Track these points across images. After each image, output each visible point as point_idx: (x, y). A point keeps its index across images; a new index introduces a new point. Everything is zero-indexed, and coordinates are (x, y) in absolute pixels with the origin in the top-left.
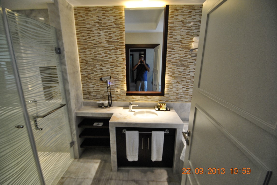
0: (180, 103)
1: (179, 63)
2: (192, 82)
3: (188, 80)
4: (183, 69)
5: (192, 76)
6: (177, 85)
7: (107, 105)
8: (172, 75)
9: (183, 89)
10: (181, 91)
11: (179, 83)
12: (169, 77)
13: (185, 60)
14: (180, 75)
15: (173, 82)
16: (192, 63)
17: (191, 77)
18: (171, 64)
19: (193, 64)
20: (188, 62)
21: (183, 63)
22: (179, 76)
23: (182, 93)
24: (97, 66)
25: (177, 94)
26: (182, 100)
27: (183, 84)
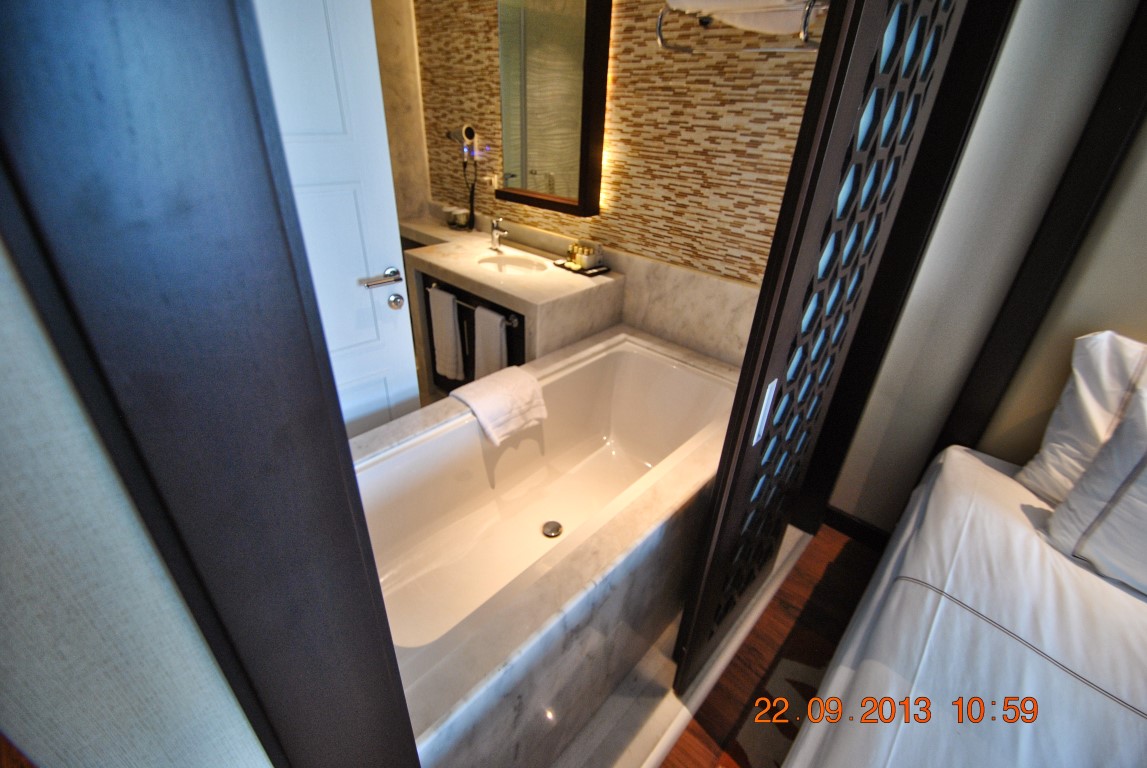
0: (648, 261)
1: (659, 83)
2: (700, 176)
3: (684, 168)
4: (668, 112)
5: (700, 149)
6: (647, 186)
8: (634, 139)
9: (666, 204)
10: (658, 212)
11: (654, 177)
12: (621, 144)
13: (680, 71)
14: (659, 138)
15: (633, 171)
16: (707, 82)
17: (696, 152)
18: (631, 88)
19: (710, 87)
20: (690, 78)
21: (671, 84)
22: (656, 144)
23: (661, 223)
25: (645, 222)
26: (659, 250)
27: (666, 182)
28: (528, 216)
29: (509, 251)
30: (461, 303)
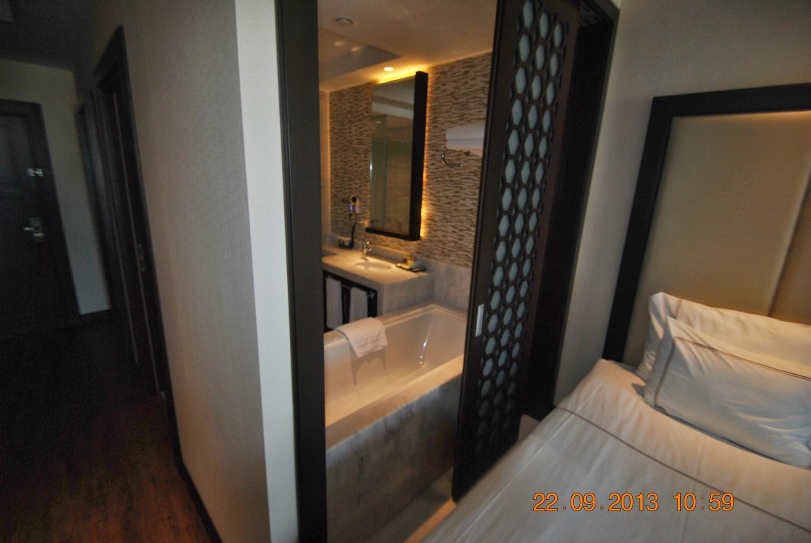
0: (446, 265)
1: (448, 178)
3: (462, 217)
4: (453, 191)
5: (469, 208)
6: (444, 226)
7: (347, 244)
8: (437, 203)
9: (454, 235)
10: (450, 239)
11: (447, 222)
12: (431, 206)
13: (457, 173)
14: (449, 203)
15: (437, 218)
16: (470, 179)
17: (467, 210)
18: (435, 180)
19: (471, 181)
20: (462, 177)
21: (453, 179)
22: (447, 206)
23: (452, 245)
24: (346, 179)
25: (444, 244)
26: (452, 258)
27: (453, 224)
28: (383, 241)
29: (372, 260)
30: (344, 286)
